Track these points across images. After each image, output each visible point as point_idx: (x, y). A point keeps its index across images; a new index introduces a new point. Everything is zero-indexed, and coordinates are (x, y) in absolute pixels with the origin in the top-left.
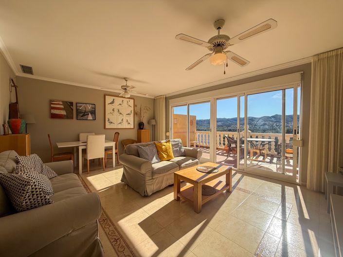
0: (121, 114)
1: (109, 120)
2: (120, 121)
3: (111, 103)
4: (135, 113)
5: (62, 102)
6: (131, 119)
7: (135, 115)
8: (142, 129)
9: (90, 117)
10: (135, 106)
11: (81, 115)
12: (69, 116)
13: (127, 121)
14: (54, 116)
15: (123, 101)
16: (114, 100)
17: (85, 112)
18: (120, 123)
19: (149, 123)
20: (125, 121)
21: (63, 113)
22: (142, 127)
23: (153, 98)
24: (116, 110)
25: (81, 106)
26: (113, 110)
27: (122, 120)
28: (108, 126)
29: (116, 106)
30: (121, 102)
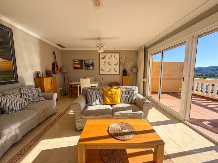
0: (110, 64)
1: (102, 69)
2: (110, 70)
3: (103, 58)
4: (121, 64)
5: (78, 60)
6: (117, 68)
7: (120, 65)
8: (125, 75)
9: (91, 68)
10: (120, 58)
11: (87, 66)
12: (81, 68)
13: (114, 69)
14: (75, 68)
15: (111, 55)
16: (105, 55)
17: (89, 65)
18: (109, 71)
19: (131, 70)
20: (112, 69)
21: (79, 66)
22: (125, 74)
23: (137, 50)
24: (107, 63)
25: (87, 62)
26: (105, 63)
27: (111, 69)
28: (102, 73)
29: (106, 60)
30: (110, 57)
